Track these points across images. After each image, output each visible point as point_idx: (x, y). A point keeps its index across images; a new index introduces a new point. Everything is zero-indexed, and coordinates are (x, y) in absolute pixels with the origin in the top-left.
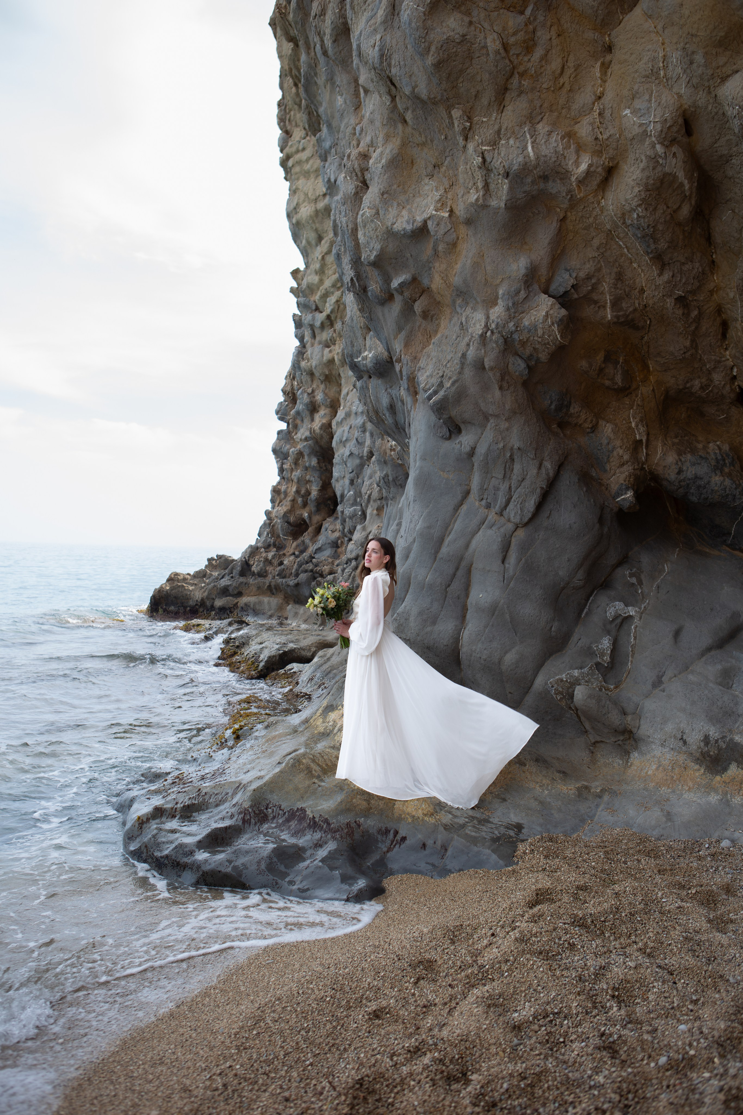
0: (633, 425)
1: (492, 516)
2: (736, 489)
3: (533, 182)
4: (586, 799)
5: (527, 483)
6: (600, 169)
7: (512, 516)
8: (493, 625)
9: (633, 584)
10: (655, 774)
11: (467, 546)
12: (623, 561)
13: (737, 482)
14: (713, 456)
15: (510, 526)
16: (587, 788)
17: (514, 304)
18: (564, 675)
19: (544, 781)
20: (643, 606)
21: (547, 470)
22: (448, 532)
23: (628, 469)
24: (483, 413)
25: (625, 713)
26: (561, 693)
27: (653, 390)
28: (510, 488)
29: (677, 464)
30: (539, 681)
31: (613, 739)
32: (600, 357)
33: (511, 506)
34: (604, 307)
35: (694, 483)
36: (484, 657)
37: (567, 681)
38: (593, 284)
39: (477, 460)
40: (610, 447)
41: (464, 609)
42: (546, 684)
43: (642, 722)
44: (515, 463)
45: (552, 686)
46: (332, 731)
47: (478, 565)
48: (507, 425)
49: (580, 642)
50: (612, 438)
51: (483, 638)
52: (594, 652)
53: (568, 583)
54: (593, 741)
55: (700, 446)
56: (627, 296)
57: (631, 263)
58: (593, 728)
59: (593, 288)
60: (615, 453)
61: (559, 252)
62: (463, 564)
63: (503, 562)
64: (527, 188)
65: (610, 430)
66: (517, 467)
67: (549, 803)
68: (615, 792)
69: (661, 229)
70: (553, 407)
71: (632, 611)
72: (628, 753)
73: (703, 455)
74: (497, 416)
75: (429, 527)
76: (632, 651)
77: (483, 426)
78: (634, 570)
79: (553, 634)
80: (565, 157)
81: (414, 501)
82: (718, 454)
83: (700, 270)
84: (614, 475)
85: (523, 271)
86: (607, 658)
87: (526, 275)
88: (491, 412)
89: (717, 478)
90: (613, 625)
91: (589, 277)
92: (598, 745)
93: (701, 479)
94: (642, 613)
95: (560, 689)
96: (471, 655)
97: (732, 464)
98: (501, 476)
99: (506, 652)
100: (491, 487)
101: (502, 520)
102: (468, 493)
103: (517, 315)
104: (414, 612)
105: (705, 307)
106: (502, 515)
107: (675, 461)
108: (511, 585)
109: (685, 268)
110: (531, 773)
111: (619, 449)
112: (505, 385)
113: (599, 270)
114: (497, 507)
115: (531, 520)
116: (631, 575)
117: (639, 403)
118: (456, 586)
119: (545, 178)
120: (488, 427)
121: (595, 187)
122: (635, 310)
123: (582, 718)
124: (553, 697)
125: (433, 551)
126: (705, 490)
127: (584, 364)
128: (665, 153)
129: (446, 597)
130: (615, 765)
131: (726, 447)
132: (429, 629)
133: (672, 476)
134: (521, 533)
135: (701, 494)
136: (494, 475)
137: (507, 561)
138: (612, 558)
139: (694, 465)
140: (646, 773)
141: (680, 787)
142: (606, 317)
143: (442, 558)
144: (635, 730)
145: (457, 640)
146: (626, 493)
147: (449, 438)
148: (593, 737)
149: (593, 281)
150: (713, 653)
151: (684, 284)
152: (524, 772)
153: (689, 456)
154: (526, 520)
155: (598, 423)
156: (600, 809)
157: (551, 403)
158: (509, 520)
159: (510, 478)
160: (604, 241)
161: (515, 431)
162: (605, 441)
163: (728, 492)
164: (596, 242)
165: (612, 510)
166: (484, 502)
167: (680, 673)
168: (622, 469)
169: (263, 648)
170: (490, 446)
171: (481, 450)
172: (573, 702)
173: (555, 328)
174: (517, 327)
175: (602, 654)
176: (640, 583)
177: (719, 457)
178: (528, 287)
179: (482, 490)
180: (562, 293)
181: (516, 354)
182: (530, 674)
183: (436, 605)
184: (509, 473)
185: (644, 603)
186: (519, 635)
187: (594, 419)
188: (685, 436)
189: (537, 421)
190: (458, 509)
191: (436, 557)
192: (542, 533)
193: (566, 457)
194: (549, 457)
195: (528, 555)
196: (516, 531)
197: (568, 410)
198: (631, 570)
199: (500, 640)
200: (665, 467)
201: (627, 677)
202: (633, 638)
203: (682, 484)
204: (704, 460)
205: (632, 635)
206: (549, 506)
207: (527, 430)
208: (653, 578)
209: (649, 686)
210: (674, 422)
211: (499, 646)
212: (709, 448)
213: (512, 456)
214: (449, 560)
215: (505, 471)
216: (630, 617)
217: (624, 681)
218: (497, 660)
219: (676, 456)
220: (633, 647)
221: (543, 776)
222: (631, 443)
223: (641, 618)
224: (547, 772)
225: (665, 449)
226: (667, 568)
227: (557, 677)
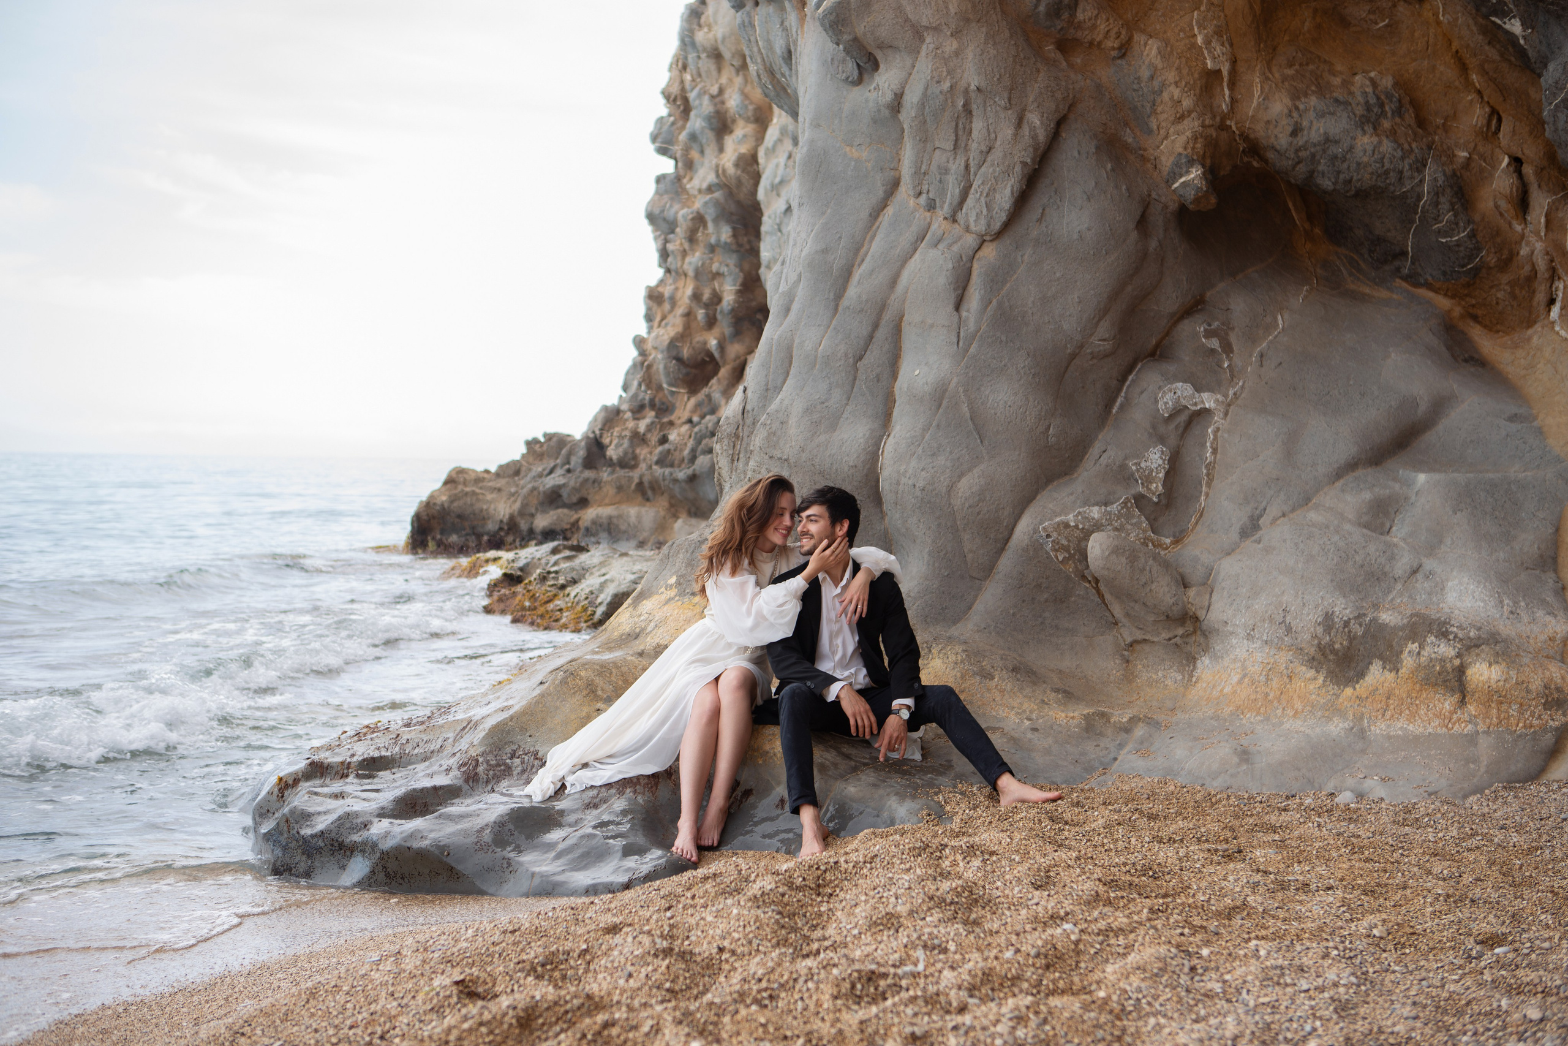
0: (1200, 40)
1: (939, 224)
2: (1403, 158)
4: (1101, 734)
5: (997, 155)
7: (972, 219)
8: (938, 426)
9: (1213, 351)
10: (1235, 692)
11: (893, 282)
12: (1194, 307)
13: (1406, 146)
14: (1361, 99)
15: (970, 240)
16: (1103, 715)
18: (1071, 516)
19: (1025, 706)
20: (1231, 392)
21: (1033, 129)
22: (859, 260)
23: (1191, 126)
24: (913, 26)
25: (1185, 583)
26: (1066, 549)
28: (967, 167)
29: (1290, 115)
30: (1024, 526)
31: (1165, 635)
33: (970, 201)
35: (1324, 151)
36: (921, 484)
37: (1076, 526)
39: (907, 115)
40: (1156, 84)
41: (889, 401)
42: (1036, 531)
43: (1214, 598)
44: (974, 119)
45: (1048, 536)
46: (643, 630)
47: (912, 317)
48: (955, 45)
49: (1105, 456)
50: (1160, 66)
51: (920, 450)
52: (1132, 475)
53: (1081, 347)
54: (1129, 640)
55: (1337, 81)
58: (1127, 615)
60: (1166, 96)
62: (887, 316)
63: (957, 308)
65: (1154, 52)
66: (978, 126)
67: (1030, 740)
68: (1158, 723)
70: (1042, 8)
71: (1208, 400)
72: (1192, 660)
73: (1341, 98)
74: (936, 29)
75: (825, 251)
76: (1208, 475)
77: (915, 52)
78: (1215, 324)
79: (1052, 440)
81: (800, 205)
82: (1371, 95)
84: (1166, 138)
86: (1157, 487)
88: (925, 22)
89: (1366, 140)
90: (1172, 426)
92: (1138, 647)
93: (1337, 142)
94: (1229, 405)
95: (1064, 542)
96: (898, 483)
97: (1399, 112)
98: (949, 145)
99: (962, 475)
100: (934, 168)
101: (957, 229)
102: (896, 184)
104: (797, 408)
106: (955, 221)
107: (1286, 111)
108: (973, 349)
110: (1002, 692)
111: (1172, 88)
114: (946, 206)
115: (1007, 226)
116: (1209, 334)
118: (875, 356)
120: (923, 53)
123: (1108, 597)
124: (1049, 557)
125: (832, 296)
126: (1345, 165)
129: (855, 379)
130: (1169, 682)
131: (1387, 82)
132: (822, 438)
133: (1282, 139)
134: (990, 252)
135: (1339, 172)
136: (937, 145)
137: (964, 306)
138: (1169, 300)
139: (1323, 116)
140: (1221, 691)
141: (1279, 712)
143: (848, 308)
144: (1201, 614)
145: (873, 456)
146: (1188, 172)
147: (859, 81)
148: (1128, 634)
150: (1360, 472)
152: (989, 690)
153: (1313, 100)
154: (997, 226)
155: (1130, 39)
156: (1125, 751)
158: (967, 229)
159: (966, 149)
161: (970, 56)
162: (1145, 74)
163: (1387, 165)
165: (1166, 207)
166: (923, 199)
167: (1293, 510)
168: (1180, 127)
169: (606, 582)
170: (926, 89)
171: (912, 98)
172: (1088, 567)
175: (1148, 479)
176: (1227, 348)
177: (1373, 100)
179: (920, 174)
182: (1006, 513)
183: (837, 395)
184: (963, 138)
185: (1233, 387)
186: (986, 442)
187: (1124, 32)
188: (1307, 64)
189: (1011, 36)
190: (878, 216)
191: (837, 306)
192: (1029, 251)
193: (1071, 106)
194: (1036, 104)
195: (1003, 292)
196: (979, 248)
197: (1073, 15)
198: (1210, 325)
199: (951, 453)
200: (1268, 122)
201: (1197, 523)
202: (1210, 450)
203: (1300, 154)
204: (1342, 107)
205: (1208, 444)
206: (1041, 199)
207: (993, 52)
208: (1252, 339)
209: (1234, 535)
210: (1286, 38)
211: (949, 464)
212: (1353, 84)
213: (966, 105)
214: (861, 311)
215: (957, 135)
216: (1205, 413)
217: (1192, 530)
218: (944, 490)
219: (1287, 101)
220: (1210, 467)
221: (1025, 696)
222: (1196, 76)
223: (1226, 414)
224: (1034, 691)
225: (1267, 88)
226: (1280, 322)
227: (1058, 519)
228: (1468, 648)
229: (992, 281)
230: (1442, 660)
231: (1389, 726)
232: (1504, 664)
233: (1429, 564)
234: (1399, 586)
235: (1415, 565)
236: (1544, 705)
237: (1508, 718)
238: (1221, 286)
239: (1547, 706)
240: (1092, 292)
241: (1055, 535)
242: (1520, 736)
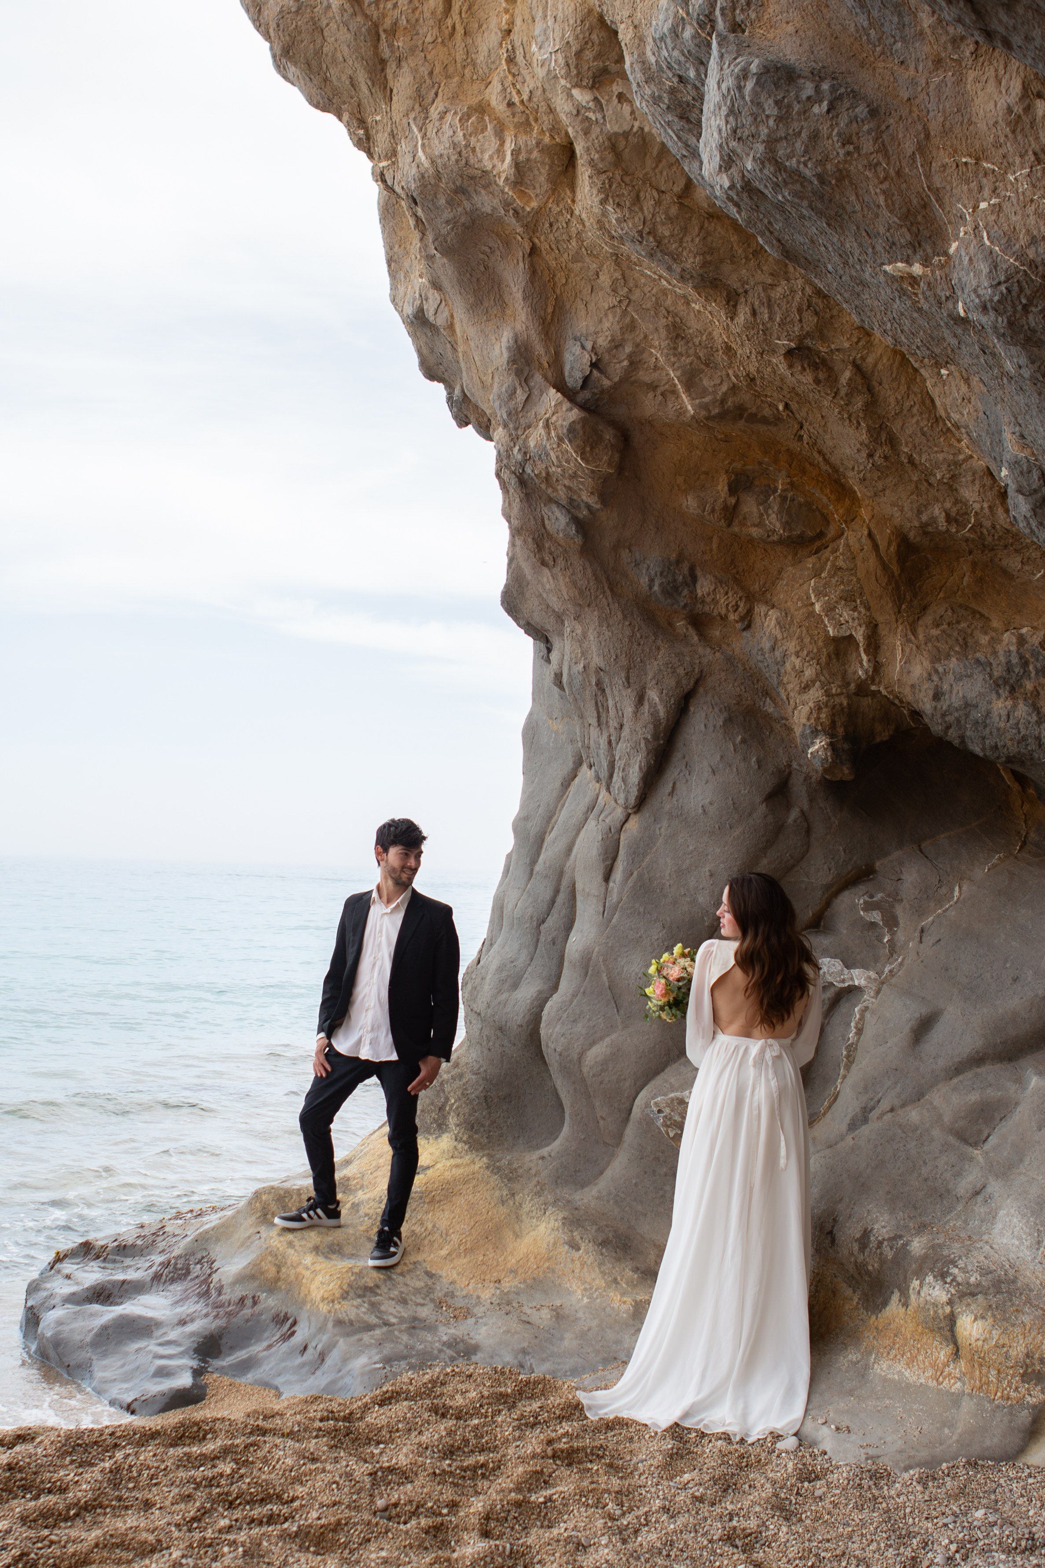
0: (817, 607)
1: (603, 796)
3: (450, 203)
5: (626, 732)
6: (535, 154)
8: (584, 992)
9: (873, 925)
11: (570, 849)
14: (1002, 659)
15: (619, 812)
17: (509, 414)
20: (887, 970)
21: (653, 706)
22: (550, 827)
23: (816, 694)
24: (553, 611)
27: (870, 535)
28: (610, 742)
29: (930, 678)
30: (639, 1099)
32: (722, 486)
33: (616, 775)
34: (674, 392)
35: (967, 716)
36: (559, 1049)
38: (630, 356)
39: (567, 693)
40: (778, 654)
41: (560, 964)
42: (647, 1105)
44: (607, 696)
45: (660, 1111)
47: (578, 884)
48: (581, 628)
50: (779, 637)
51: (565, 1015)
55: (984, 639)
56: (707, 365)
57: (688, 303)
59: (631, 363)
60: (788, 666)
61: (550, 310)
62: (565, 882)
63: (607, 878)
64: (447, 214)
65: (773, 623)
66: (610, 704)
69: (667, 233)
70: (655, 589)
71: (859, 977)
73: (983, 659)
74: (566, 614)
75: (528, 818)
76: (848, 1056)
77: (563, 633)
78: (879, 896)
80: (474, 150)
82: (1014, 654)
83: (809, 291)
84: (795, 708)
85: (506, 355)
87: (512, 361)
89: (1002, 703)
91: (616, 345)
93: (976, 706)
94: (883, 983)
96: (547, 1046)
98: (596, 721)
99: (594, 1043)
100: (592, 742)
101: (612, 801)
102: (581, 755)
103: (520, 432)
104: (494, 965)
105: (870, 360)
106: (610, 793)
107: (925, 675)
108: (614, 920)
109: (777, 293)
111: (793, 658)
112: (547, 558)
113: (632, 327)
114: (605, 779)
115: (642, 800)
116: (868, 907)
117: (840, 563)
118: (554, 921)
119: (460, 191)
120: (566, 634)
121: (546, 186)
122: (734, 388)
124: (660, 1132)
125: (528, 860)
126: (987, 731)
127: (690, 503)
128: (596, 99)
129: (538, 940)
131: (1038, 639)
132: (505, 996)
133: (926, 705)
134: (633, 825)
135: (984, 738)
136: (589, 721)
137: (612, 878)
138: (821, 872)
139: (960, 679)
142: (686, 411)
143: (539, 873)
146: (813, 743)
149: (628, 349)
151: (782, 324)
153: (953, 663)
154: (632, 800)
155: (750, 612)
157: (652, 581)
158: (616, 802)
159: (607, 725)
160: (618, 275)
161: (592, 638)
162: (767, 645)
163: (1023, 732)
164: (605, 279)
165: (807, 778)
166: (593, 771)
167: (903, 1105)
168: (805, 697)
170: (570, 661)
173: (567, 446)
174: (525, 453)
176: (891, 922)
177: (1015, 660)
178: (526, 381)
179: (585, 748)
180: (580, 382)
181: (550, 500)
182: (627, 1084)
183: (524, 956)
184: (604, 715)
185: (891, 964)
186: (622, 1012)
187: (741, 604)
188: (958, 622)
189: (625, 617)
190: (569, 785)
191: (532, 870)
192: (665, 824)
193: (697, 682)
194: (654, 682)
195: (644, 864)
196: (626, 821)
197: (693, 592)
198: (872, 897)
199: (589, 1020)
200: (912, 686)
201: (830, 1107)
202: (854, 1030)
203: (947, 719)
204: (980, 668)
205: (853, 1024)
206: (672, 774)
207: (608, 634)
208: (920, 912)
209: (844, 1127)
210: (941, 595)
211: (584, 1031)
212: (1000, 641)
213: (599, 684)
214: (546, 876)
215: (598, 712)
216: (851, 992)
217: (824, 1114)
218: (576, 1056)
219: (927, 664)
220: (852, 1049)
221: (601, 1272)
222: (820, 644)
223: (878, 992)
224: (614, 1268)
225: (908, 650)
226: (956, 893)
227: (672, 1095)
228: (962, 1295)
229: (634, 853)
230: (935, 1305)
231: (889, 1367)
232: (990, 1320)
233: (994, 1187)
234: (960, 1207)
235: (979, 1186)
236: (1022, 1376)
237: (988, 1384)
238: (897, 854)
239: (1025, 1377)
240: (722, 866)
241: (667, 1111)
242: (998, 1407)
